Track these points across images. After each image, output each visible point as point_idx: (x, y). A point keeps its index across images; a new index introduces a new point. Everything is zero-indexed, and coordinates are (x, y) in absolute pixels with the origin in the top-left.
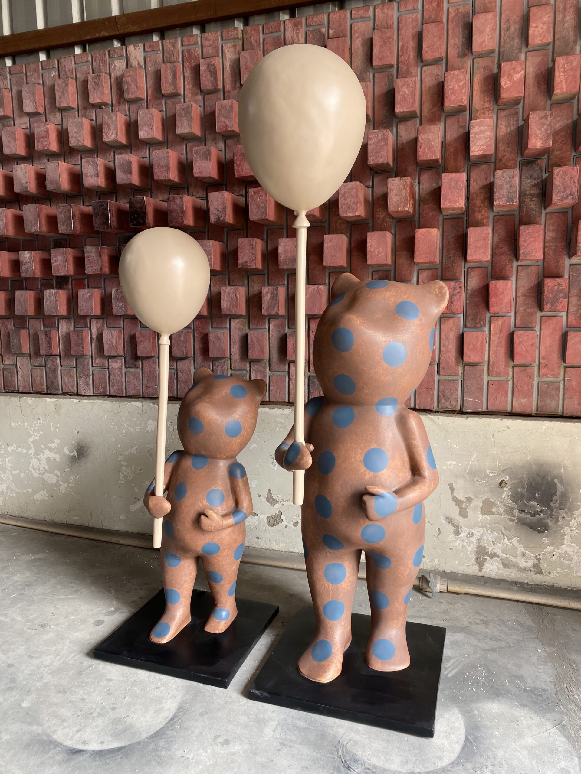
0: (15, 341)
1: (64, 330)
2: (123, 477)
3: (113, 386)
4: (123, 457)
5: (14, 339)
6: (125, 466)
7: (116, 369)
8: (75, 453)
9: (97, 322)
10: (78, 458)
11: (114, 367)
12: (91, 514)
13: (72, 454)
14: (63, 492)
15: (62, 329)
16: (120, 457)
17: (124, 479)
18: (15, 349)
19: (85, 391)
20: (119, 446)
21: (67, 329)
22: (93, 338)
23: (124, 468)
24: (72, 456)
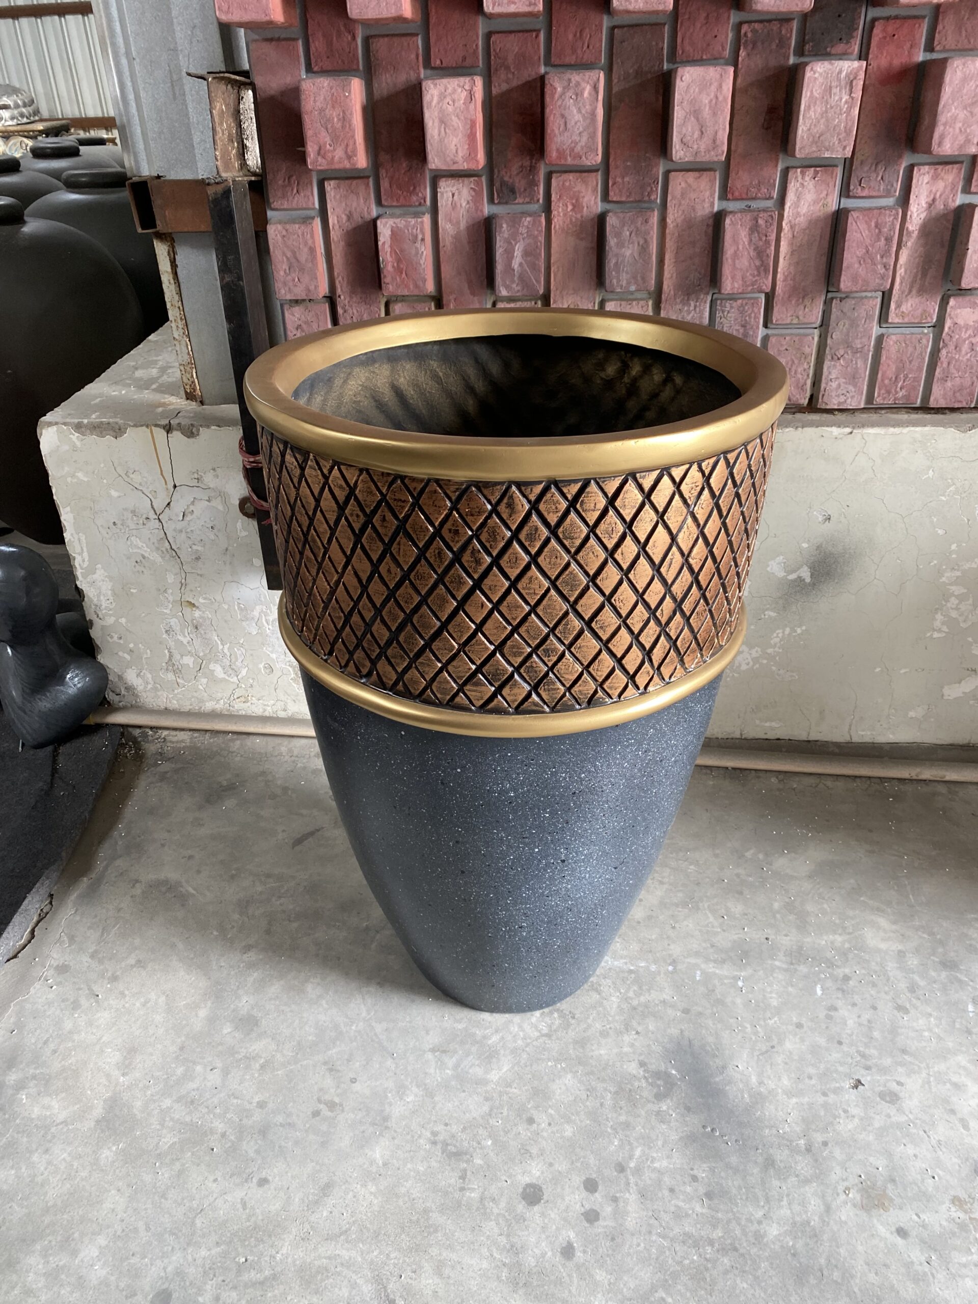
0: (628, 253)
1: (804, 209)
2: (943, 623)
3: (944, 380)
4: (959, 574)
5: (620, 245)
6: (957, 597)
7: (967, 327)
8: (805, 573)
9: (935, 177)
10: (813, 585)
11: (961, 322)
12: (822, 712)
13: (792, 577)
14: (744, 667)
15: (796, 205)
16: (948, 576)
17: (945, 629)
18: (624, 277)
19: (842, 399)
20: (954, 547)
21: (815, 202)
22: (909, 234)
23: (954, 601)
24: (795, 581)
